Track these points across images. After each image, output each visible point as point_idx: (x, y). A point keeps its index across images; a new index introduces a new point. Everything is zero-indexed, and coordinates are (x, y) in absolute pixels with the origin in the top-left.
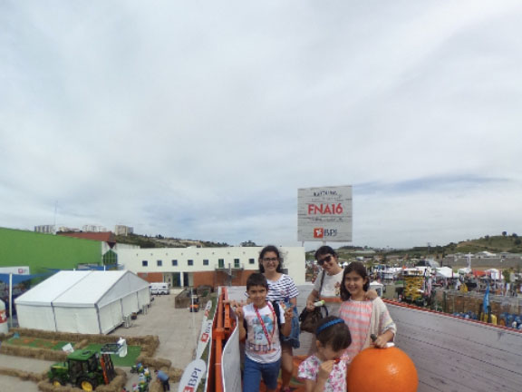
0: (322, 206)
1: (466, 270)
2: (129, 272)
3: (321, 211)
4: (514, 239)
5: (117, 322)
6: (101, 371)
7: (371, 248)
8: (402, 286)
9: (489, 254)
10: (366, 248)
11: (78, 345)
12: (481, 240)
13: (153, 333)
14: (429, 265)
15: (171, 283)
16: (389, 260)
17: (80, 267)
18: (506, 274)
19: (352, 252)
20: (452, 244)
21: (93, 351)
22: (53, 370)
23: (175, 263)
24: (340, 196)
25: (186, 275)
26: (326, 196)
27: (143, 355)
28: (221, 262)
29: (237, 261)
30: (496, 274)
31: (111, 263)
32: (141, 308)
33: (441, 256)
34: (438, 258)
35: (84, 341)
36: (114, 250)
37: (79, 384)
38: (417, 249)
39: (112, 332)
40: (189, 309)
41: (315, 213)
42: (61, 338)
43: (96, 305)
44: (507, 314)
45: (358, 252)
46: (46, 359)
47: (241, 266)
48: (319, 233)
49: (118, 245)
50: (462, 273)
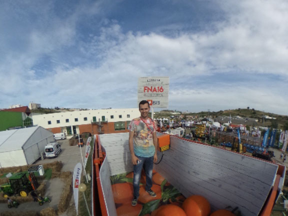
0: (152, 87)
1: (228, 124)
2: (40, 127)
3: (151, 90)
4: (253, 111)
5: (37, 158)
7: (178, 112)
8: (194, 129)
9: (239, 117)
10: (175, 111)
12: (236, 110)
13: (59, 161)
15: (66, 133)
16: (188, 118)
18: (248, 129)
19: (168, 112)
20: (221, 111)
23: (67, 121)
24: (162, 83)
25: (74, 127)
28: (94, 118)
29: (103, 118)
30: (242, 128)
31: (29, 125)
33: (215, 117)
34: (213, 117)
35: (18, 171)
36: (30, 117)
37: (19, 194)
38: (202, 114)
39: (34, 163)
40: (77, 145)
41: (148, 92)
43: (23, 148)
45: (171, 113)
47: (106, 120)
48: (150, 102)
50: (225, 125)
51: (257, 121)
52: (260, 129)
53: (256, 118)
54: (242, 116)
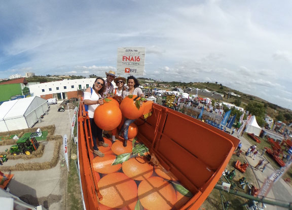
0: (129, 57)
2: (36, 96)
3: (129, 59)
4: (220, 86)
5: (35, 121)
6: (32, 145)
7: (152, 80)
8: (164, 99)
9: (207, 91)
10: (150, 79)
11: (19, 135)
12: (205, 84)
13: (51, 124)
14: (179, 91)
15: (57, 98)
16: (160, 86)
17: (12, 98)
18: (213, 102)
19: (143, 80)
20: (191, 83)
21: (27, 137)
22: (12, 149)
23: (58, 88)
25: (64, 94)
26: (132, 52)
27: (49, 135)
28: (80, 86)
29: (87, 85)
30: (209, 100)
31: (27, 93)
33: (185, 87)
34: (183, 88)
35: (22, 133)
36: (27, 86)
37: (24, 153)
38: (174, 84)
39: (33, 126)
41: (126, 61)
42: (11, 134)
43: (24, 116)
44: (209, 121)
45: (146, 81)
46: (7, 145)
48: (128, 70)
49: (29, 83)
50: (193, 97)
51: (223, 96)
52: (224, 105)
53: (222, 93)
54: (210, 90)
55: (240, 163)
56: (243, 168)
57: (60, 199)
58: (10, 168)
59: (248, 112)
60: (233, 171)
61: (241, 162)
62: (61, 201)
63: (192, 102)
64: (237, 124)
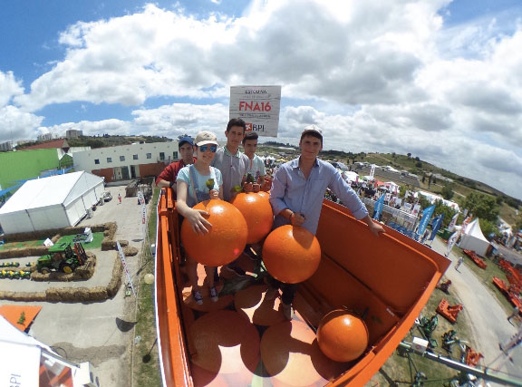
0: (252, 103)
2: (85, 172)
3: (251, 108)
4: (416, 162)
5: (82, 215)
6: (75, 257)
7: (292, 146)
10: (288, 146)
11: (54, 238)
12: (388, 156)
13: (111, 220)
15: (121, 175)
17: (43, 173)
18: (402, 190)
19: (276, 147)
20: (363, 153)
21: (68, 243)
22: (40, 262)
23: (122, 158)
24: (269, 96)
25: (132, 168)
26: (256, 95)
27: (105, 240)
28: (162, 155)
29: (175, 154)
30: (394, 186)
31: (68, 166)
32: (99, 199)
33: (351, 161)
34: (348, 162)
35: (58, 235)
36: (70, 154)
37: (61, 270)
39: (79, 223)
41: (246, 110)
42: (41, 235)
43: (62, 205)
45: (281, 148)
46: (32, 255)
48: (248, 128)
49: (72, 149)
50: (365, 180)
52: (422, 196)
53: (419, 174)
54: (396, 167)
55: (446, 305)
56: (452, 313)
57: (121, 353)
58: (37, 296)
59: (466, 211)
60: (433, 317)
61: (449, 302)
62: (123, 356)
63: (363, 189)
64: (446, 231)
